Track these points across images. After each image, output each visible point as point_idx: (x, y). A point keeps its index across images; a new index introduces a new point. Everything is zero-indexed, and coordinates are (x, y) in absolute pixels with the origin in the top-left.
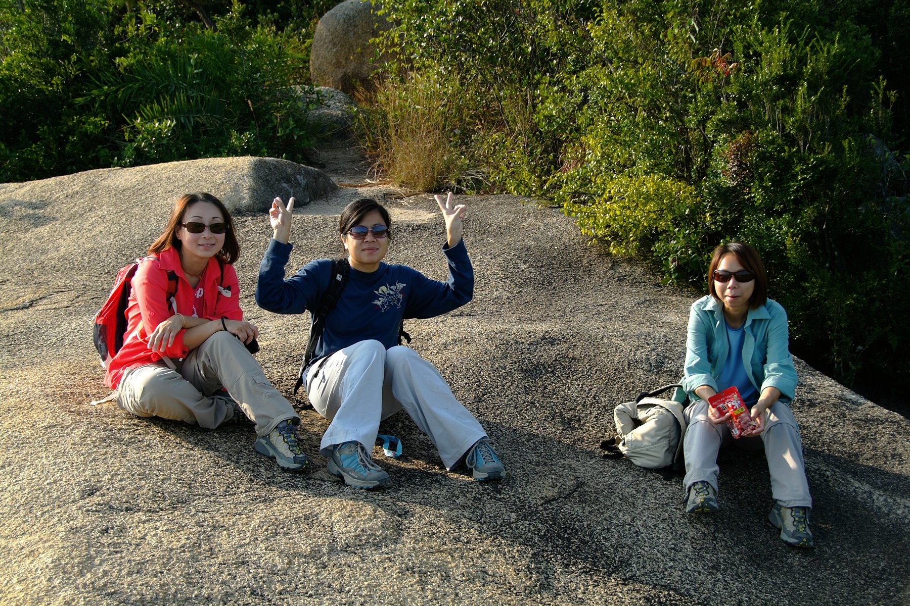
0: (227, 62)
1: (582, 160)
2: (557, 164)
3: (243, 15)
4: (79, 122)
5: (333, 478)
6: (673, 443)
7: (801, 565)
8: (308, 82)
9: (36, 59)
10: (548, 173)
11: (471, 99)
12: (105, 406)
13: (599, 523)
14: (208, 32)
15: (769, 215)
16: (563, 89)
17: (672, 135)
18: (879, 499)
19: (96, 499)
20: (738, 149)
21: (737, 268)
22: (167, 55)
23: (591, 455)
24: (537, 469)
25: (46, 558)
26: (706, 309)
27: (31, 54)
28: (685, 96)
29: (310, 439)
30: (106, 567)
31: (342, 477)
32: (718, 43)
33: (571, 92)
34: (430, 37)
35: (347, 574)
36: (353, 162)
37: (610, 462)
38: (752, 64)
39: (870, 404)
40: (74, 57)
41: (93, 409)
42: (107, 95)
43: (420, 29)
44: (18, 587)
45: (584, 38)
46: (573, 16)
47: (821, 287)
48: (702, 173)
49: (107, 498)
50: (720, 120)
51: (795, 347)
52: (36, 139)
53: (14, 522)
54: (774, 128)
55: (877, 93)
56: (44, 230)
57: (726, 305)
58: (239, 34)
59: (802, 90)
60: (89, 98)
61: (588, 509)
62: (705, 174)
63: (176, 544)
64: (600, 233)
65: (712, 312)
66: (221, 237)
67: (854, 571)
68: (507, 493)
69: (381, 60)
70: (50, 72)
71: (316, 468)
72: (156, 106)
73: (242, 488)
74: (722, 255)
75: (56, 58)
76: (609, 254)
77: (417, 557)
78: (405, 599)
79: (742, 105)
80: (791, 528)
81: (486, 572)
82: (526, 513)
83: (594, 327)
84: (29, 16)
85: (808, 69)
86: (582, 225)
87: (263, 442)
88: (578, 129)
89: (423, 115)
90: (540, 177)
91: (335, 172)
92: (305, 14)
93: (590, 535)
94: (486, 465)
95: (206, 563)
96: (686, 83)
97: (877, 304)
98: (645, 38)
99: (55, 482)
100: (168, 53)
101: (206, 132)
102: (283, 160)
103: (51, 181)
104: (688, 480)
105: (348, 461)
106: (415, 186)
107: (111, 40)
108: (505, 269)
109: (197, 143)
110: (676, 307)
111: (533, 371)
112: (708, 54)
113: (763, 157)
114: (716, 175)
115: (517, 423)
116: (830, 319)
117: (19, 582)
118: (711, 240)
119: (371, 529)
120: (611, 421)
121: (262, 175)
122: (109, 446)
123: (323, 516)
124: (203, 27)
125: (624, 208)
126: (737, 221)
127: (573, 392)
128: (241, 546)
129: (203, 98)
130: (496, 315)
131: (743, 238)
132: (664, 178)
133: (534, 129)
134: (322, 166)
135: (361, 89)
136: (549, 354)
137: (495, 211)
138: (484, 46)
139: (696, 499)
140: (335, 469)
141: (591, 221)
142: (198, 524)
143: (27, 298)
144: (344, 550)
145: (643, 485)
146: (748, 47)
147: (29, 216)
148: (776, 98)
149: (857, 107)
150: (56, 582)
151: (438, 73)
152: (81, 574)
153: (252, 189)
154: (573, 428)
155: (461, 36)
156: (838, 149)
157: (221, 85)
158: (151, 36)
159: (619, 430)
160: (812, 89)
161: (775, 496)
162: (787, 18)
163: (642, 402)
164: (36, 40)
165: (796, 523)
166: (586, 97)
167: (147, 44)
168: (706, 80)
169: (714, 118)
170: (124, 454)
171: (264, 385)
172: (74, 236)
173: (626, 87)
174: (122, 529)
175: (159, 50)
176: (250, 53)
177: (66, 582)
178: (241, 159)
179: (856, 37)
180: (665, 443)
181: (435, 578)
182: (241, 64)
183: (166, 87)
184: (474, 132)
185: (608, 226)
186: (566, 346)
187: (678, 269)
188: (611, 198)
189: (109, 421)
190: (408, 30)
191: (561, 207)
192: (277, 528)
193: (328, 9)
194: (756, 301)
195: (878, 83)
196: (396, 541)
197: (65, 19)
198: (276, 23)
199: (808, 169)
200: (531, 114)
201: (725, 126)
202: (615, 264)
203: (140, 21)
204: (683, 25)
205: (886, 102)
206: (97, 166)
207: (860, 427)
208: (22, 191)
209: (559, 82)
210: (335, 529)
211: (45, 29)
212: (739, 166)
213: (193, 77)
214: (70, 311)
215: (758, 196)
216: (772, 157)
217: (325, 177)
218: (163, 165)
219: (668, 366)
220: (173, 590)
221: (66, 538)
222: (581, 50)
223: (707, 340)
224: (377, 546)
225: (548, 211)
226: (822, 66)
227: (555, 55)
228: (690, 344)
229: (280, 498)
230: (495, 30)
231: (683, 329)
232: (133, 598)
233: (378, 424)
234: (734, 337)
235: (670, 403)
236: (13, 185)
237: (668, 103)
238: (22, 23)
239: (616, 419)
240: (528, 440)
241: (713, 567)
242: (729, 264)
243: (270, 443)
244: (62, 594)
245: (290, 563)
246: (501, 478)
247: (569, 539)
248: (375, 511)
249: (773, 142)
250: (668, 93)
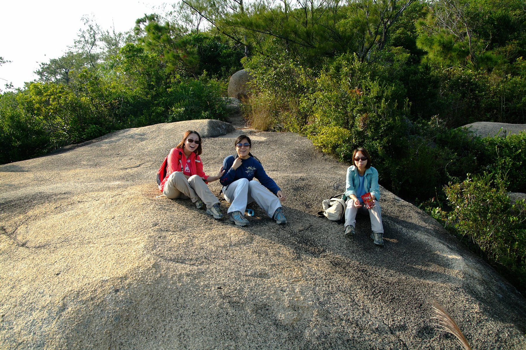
0: (201, 90)
1: (314, 121)
2: (306, 123)
3: (207, 75)
4: (156, 109)
5: (231, 223)
6: (341, 213)
7: (380, 251)
8: (227, 96)
9: (143, 90)
10: (303, 125)
11: (279, 101)
12: (160, 198)
13: (317, 238)
14: (196, 80)
15: (373, 140)
16: (308, 99)
17: (343, 114)
18: (404, 230)
19: (157, 227)
20: (363, 119)
21: (362, 156)
22: (183, 88)
23: (315, 216)
24: (297, 220)
25: (142, 245)
26: (352, 170)
27: (142, 88)
28: (347, 102)
29: (224, 210)
30: (160, 248)
31: (234, 222)
32: (357, 86)
33: (311, 100)
34: (266, 82)
35: (235, 253)
36: (241, 121)
37: (321, 219)
38: (367, 92)
39: (403, 200)
40: (155, 89)
41: (156, 199)
42: (164, 100)
43: (263, 79)
44: (134, 253)
45: (315, 83)
46: (311, 76)
47: (389, 163)
48: (352, 126)
49: (160, 227)
50: (358, 110)
51: (380, 182)
52: (142, 114)
53: (133, 233)
54: (374, 112)
55: (406, 103)
56: (144, 143)
57: (359, 169)
58: (205, 81)
59: (383, 101)
60: (159, 101)
61: (313, 233)
62: (353, 127)
63: (181, 242)
64: (319, 145)
65: (354, 171)
66: (198, 145)
67: (396, 253)
68: (287, 228)
69: (250, 89)
70: (147, 94)
71: (226, 219)
72: (179, 104)
73: (202, 225)
74: (356, 152)
75: (149, 89)
76: (322, 152)
77: (258, 248)
78: (254, 261)
79: (364, 105)
80: (377, 240)
81: (280, 253)
82: (293, 235)
83: (317, 175)
84: (142, 77)
85: (385, 94)
86: (313, 142)
87: (209, 210)
88: (313, 112)
89: (263, 106)
90: (300, 126)
91: (235, 124)
92: (226, 75)
93: (314, 242)
94: (281, 219)
95: (191, 248)
96: (347, 98)
97: (406, 169)
98: (334, 83)
99: (145, 221)
100: (183, 87)
101: (194, 112)
102: (218, 121)
103: (146, 127)
104: (346, 224)
105: (236, 217)
106: (260, 129)
107: (166, 84)
108: (288, 156)
109: (191, 115)
110: (343, 169)
111: (297, 189)
112: (354, 89)
113: (371, 122)
114: (356, 127)
115: (291, 206)
116: (391, 173)
117: (134, 252)
118: (355, 147)
119: (243, 239)
120: (322, 206)
121: (212, 126)
122: (161, 211)
123: (228, 234)
124: (195, 79)
125: (327, 137)
126: (363, 142)
127: (309, 196)
128: (202, 243)
129: (193, 101)
130: (285, 171)
131: (365, 147)
132: (340, 128)
133: (299, 111)
134: (231, 122)
135: (243, 98)
136: (301, 184)
137: (286, 137)
138: (283, 85)
139: (348, 231)
140: (232, 220)
141: (317, 141)
142: (188, 236)
143: (138, 164)
144: (234, 245)
145: (331, 226)
146: (366, 87)
147: (140, 138)
148: (375, 103)
149: (400, 107)
150: (145, 252)
151: (268, 93)
152: (152, 250)
153: (208, 130)
154: (309, 208)
155: (276, 82)
156: (394, 120)
157: (199, 97)
158: (179, 82)
159: (324, 208)
160: (386, 100)
161: (372, 230)
162: (378, 78)
163: (331, 200)
164: (144, 84)
165: (379, 238)
166: (315, 101)
167: (177, 84)
168: (353, 97)
169: (356, 109)
170: (166, 213)
171: (209, 193)
172: (153, 144)
173: (328, 98)
174: (165, 237)
175: (181, 86)
176: (209, 87)
177: (148, 253)
178: (205, 120)
179: (399, 85)
180: (339, 212)
181: (263, 255)
182: (206, 90)
183: (182, 98)
184: (279, 112)
185: (322, 143)
186: (308, 181)
187: (344, 157)
188: (323, 134)
189: (161, 203)
190: (259, 80)
191: (307, 136)
192: (213, 238)
193: (234, 73)
194: (367, 167)
195: (406, 100)
196: (251, 243)
197: (153, 77)
198: (217, 77)
199: (385, 126)
200: (298, 106)
201: (359, 111)
202: (324, 155)
203: (175, 77)
204: (346, 79)
205: (409, 105)
206: (161, 122)
207: (399, 208)
208: (138, 130)
209: (307, 96)
210: (232, 239)
211: (147, 80)
212: (364, 124)
213: (191, 94)
214: (151, 168)
215: (369, 134)
216: (374, 121)
217: (231, 126)
218: (180, 122)
219: (340, 188)
220: (180, 256)
221: (148, 239)
222: (314, 87)
223: (353, 180)
224: (245, 244)
225: (303, 138)
226: (389, 93)
227: (305, 88)
228: (347, 181)
229: (214, 228)
230: (287, 79)
231: (345, 176)
232: (168, 258)
233: (246, 206)
234: (361, 179)
235: (341, 200)
236: (135, 129)
237: (341, 104)
238: (140, 79)
239: (323, 205)
240: (295, 211)
241: (352, 252)
242: (359, 155)
243: (211, 211)
244: (147, 256)
245: (217, 249)
246: (285, 223)
247: (307, 243)
248: (245, 233)
249: (374, 117)
250: (341, 100)
